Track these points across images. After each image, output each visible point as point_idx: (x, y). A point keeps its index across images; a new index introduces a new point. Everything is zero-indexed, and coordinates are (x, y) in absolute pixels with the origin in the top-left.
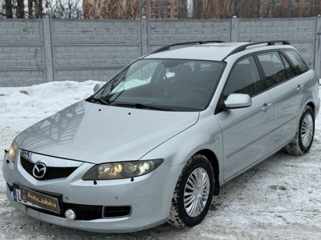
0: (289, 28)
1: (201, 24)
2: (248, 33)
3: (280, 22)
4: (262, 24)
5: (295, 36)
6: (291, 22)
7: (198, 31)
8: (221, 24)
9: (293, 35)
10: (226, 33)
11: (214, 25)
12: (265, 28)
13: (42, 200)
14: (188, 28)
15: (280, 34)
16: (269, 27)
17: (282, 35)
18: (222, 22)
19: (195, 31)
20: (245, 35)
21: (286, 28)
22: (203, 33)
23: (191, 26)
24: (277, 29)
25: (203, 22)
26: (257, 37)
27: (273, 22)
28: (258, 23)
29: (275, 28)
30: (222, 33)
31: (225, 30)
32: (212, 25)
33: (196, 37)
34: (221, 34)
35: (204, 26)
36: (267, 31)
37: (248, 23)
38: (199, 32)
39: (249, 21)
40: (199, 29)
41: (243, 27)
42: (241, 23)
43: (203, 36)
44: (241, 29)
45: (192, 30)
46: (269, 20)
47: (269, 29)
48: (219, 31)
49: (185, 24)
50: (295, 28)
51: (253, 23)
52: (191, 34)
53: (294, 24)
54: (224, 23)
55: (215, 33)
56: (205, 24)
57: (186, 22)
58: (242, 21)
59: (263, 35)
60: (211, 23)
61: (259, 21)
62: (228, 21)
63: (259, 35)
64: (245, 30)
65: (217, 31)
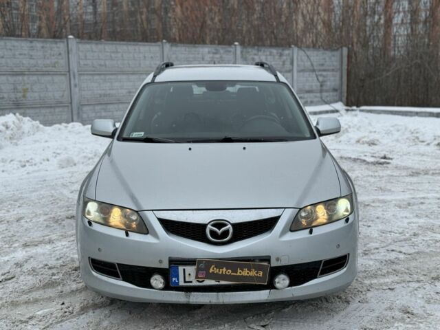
0: (136, 56)
1: (29, 44)
2: (89, 59)
3: (125, 47)
4: (105, 49)
5: (142, 66)
6: (137, 47)
7: (25, 54)
8: (54, 45)
9: (140, 64)
10: (62, 59)
11: (46, 47)
12: (108, 54)
13: (239, 271)
14: (11, 49)
15: (126, 62)
16: (113, 52)
17: (129, 64)
18: (56, 43)
19: (20, 54)
20: (86, 63)
21: (131, 55)
22: (31, 57)
23: (14, 46)
24: (122, 56)
25: (31, 42)
26: (100, 65)
27: (118, 46)
28: (100, 47)
29: (119, 55)
30: (57, 58)
31: (60, 54)
32: (43, 47)
33: (23, 64)
34: (56, 60)
35: (32, 48)
36: (112, 59)
37: (88, 46)
38: (27, 56)
39: (89, 43)
40: (26, 52)
41: (82, 51)
42: (80, 46)
43: (32, 62)
44: (81, 54)
45: (17, 53)
46: (112, 44)
47: (113, 55)
48: (53, 55)
49: (5, 43)
50: (141, 55)
51: (94, 46)
52: (15, 58)
53: (139, 49)
54: (58, 45)
55: (48, 58)
56: (34, 44)
57: (7, 41)
58: (80, 43)
59: (107, 63)
60: (41, 45)
61: (101, 44)
62: (63, 42)
63: (102, 63)
64: (86, 56)
65: (50, 55)
